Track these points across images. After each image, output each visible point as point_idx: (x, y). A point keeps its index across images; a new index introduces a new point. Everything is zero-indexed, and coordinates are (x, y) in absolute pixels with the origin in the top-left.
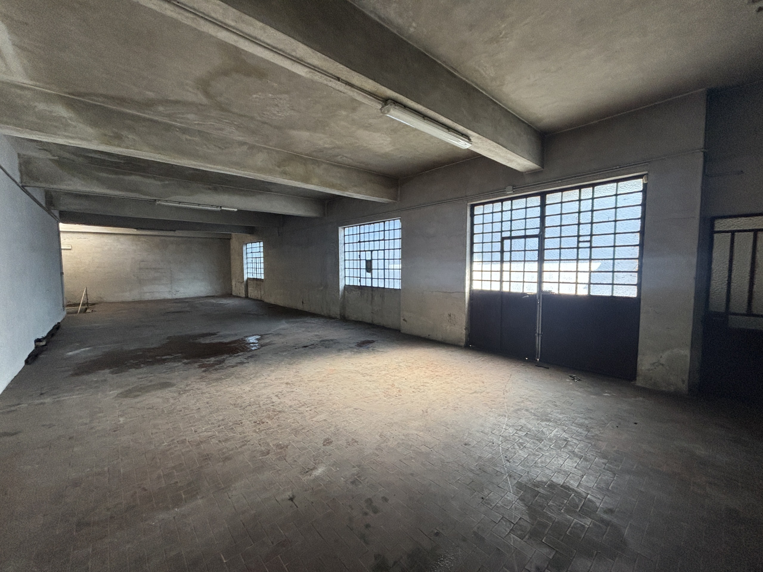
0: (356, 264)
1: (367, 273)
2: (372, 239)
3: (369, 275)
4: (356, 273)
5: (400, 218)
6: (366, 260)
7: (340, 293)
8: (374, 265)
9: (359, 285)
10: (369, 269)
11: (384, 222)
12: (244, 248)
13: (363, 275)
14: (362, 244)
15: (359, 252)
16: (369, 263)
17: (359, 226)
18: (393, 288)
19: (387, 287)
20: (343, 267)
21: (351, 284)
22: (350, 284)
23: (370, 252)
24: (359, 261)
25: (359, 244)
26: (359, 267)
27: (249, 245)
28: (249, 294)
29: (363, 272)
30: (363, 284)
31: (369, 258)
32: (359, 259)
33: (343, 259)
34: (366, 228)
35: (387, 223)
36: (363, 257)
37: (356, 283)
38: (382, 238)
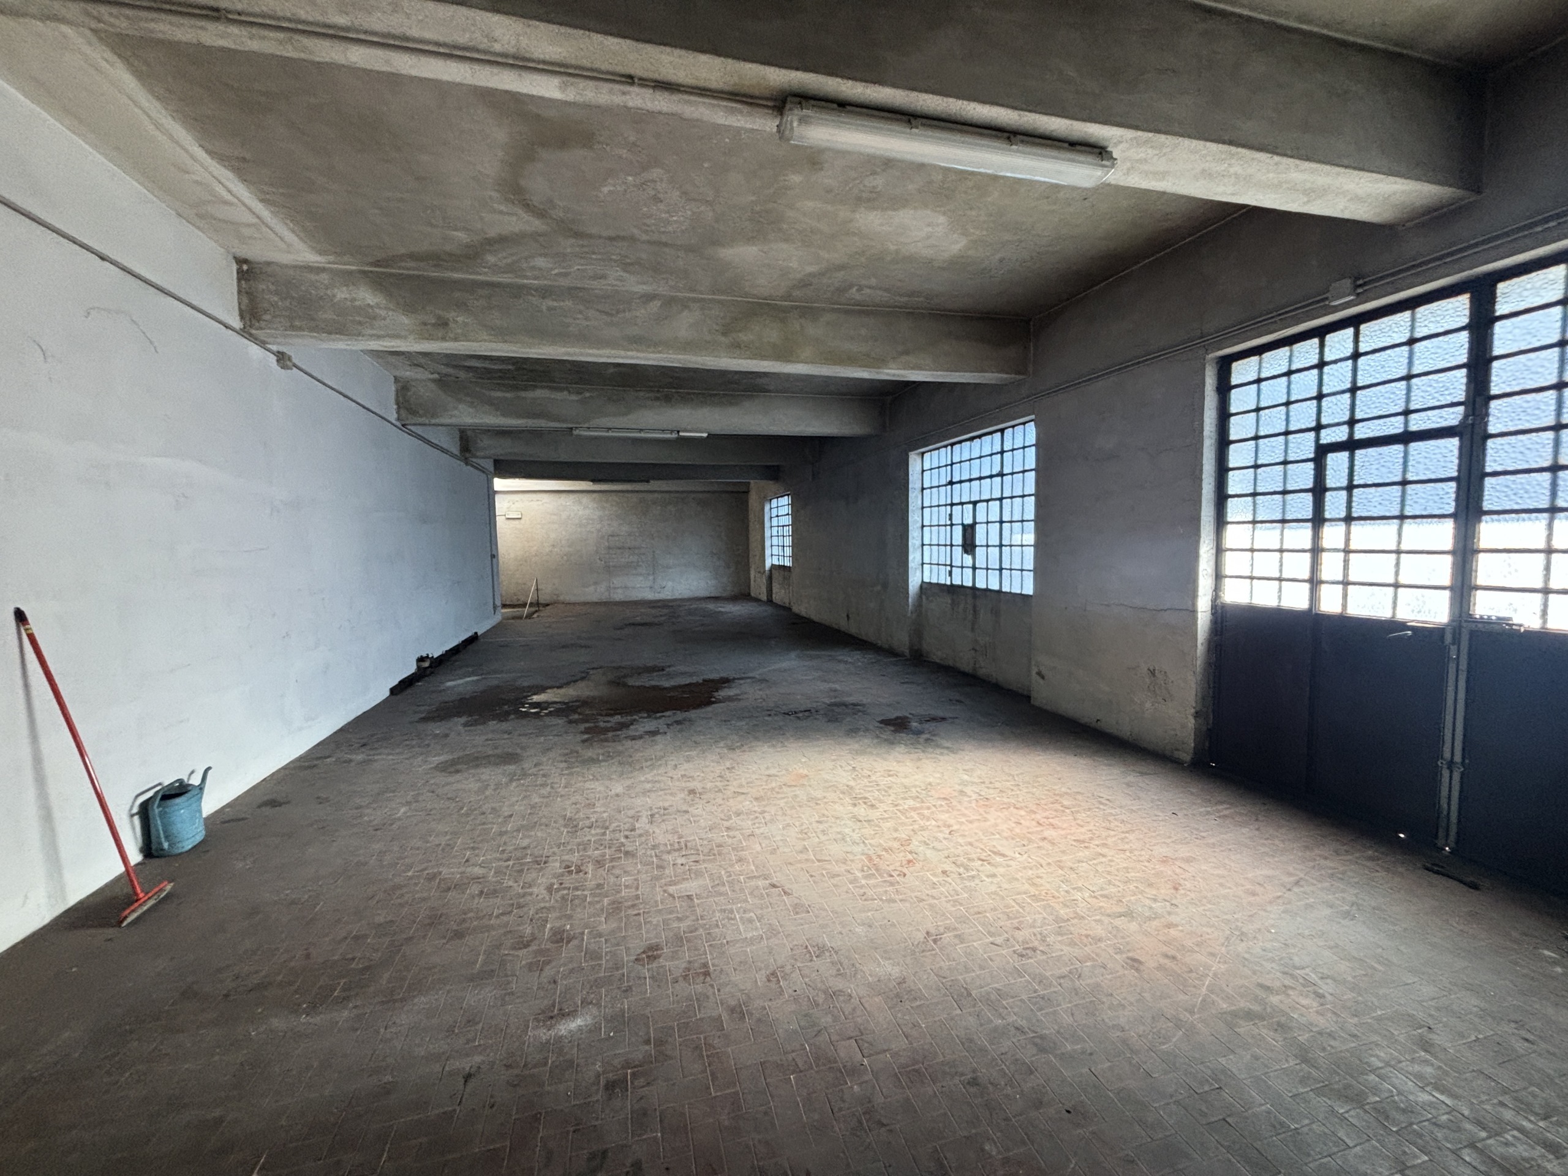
0: (943, 535)
1: (965, 556)
2: (975, 475)
3: (968, 560)
4: (943, 555)
5: (1033, 417)
6: (963, 524)
7: (910, 600)
8: (980, 538)
9: (948, 583)
10: (969, 546)
11: (1002, 431)
12: (767, 508)
13: (957, 562)
14: (957, 487)
15: (949, 508)
16: (969, 531)
17: (949, 447)
18: (1019, 592)
19: (1006, 589)
20: (918, 543)
21: (934, 581)
22: (932, 581)
23: (971, 506)
24: (948, 528)
25: (949, 487)
26: (949, 543)
27: (774, 502)
28: (774, 596)
29: (958, 551)
30: (957, 581)
31: (968, 521)
32: (949, 522)
33: (920, 524)
34: (964, 451)
35: (1008, 433)
36: (957, 519)
37: (944, 579)
38: (996, 470)
